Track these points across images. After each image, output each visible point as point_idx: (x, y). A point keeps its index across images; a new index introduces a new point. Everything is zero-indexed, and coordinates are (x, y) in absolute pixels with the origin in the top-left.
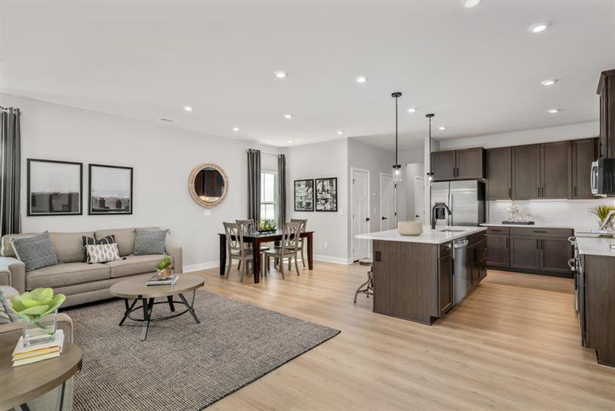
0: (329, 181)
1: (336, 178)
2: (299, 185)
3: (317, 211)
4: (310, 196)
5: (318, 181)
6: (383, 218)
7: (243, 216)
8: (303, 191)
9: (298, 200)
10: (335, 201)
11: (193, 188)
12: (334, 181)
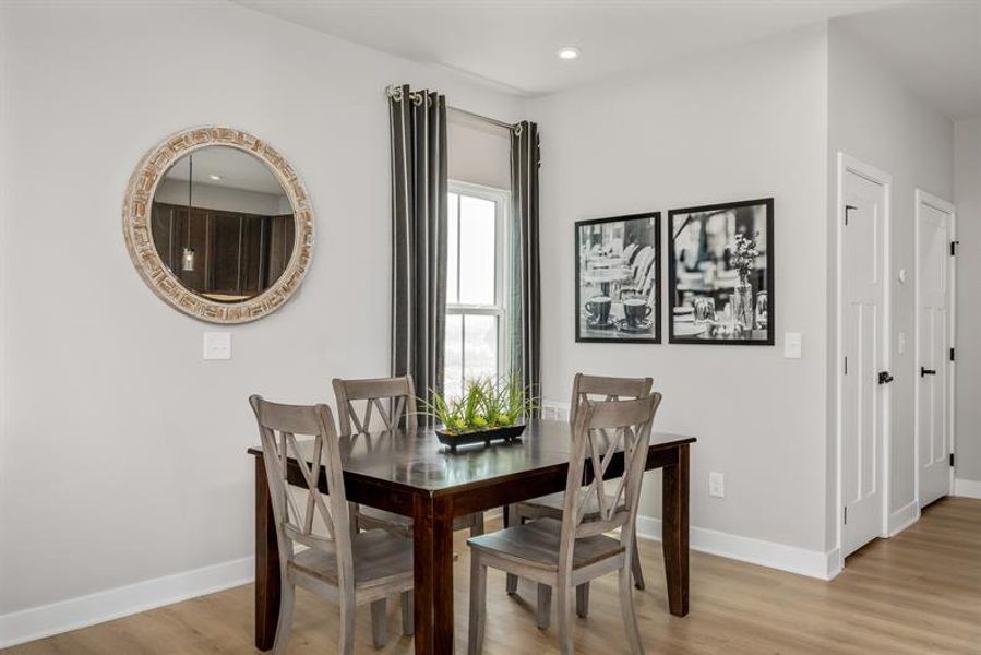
0: (731, 216)
1: (769, 203)
2: (596, 239)
3: (673, 340)
4: (646, 281)
5: (679, 220)
6: (924, 372)
7: (372, 360)
8: (611, 261)
9: (591, 295)
10: (763, 298)
11: (147, 235)
12: (760, 216)
